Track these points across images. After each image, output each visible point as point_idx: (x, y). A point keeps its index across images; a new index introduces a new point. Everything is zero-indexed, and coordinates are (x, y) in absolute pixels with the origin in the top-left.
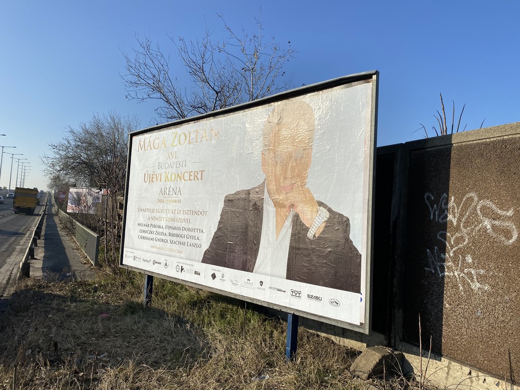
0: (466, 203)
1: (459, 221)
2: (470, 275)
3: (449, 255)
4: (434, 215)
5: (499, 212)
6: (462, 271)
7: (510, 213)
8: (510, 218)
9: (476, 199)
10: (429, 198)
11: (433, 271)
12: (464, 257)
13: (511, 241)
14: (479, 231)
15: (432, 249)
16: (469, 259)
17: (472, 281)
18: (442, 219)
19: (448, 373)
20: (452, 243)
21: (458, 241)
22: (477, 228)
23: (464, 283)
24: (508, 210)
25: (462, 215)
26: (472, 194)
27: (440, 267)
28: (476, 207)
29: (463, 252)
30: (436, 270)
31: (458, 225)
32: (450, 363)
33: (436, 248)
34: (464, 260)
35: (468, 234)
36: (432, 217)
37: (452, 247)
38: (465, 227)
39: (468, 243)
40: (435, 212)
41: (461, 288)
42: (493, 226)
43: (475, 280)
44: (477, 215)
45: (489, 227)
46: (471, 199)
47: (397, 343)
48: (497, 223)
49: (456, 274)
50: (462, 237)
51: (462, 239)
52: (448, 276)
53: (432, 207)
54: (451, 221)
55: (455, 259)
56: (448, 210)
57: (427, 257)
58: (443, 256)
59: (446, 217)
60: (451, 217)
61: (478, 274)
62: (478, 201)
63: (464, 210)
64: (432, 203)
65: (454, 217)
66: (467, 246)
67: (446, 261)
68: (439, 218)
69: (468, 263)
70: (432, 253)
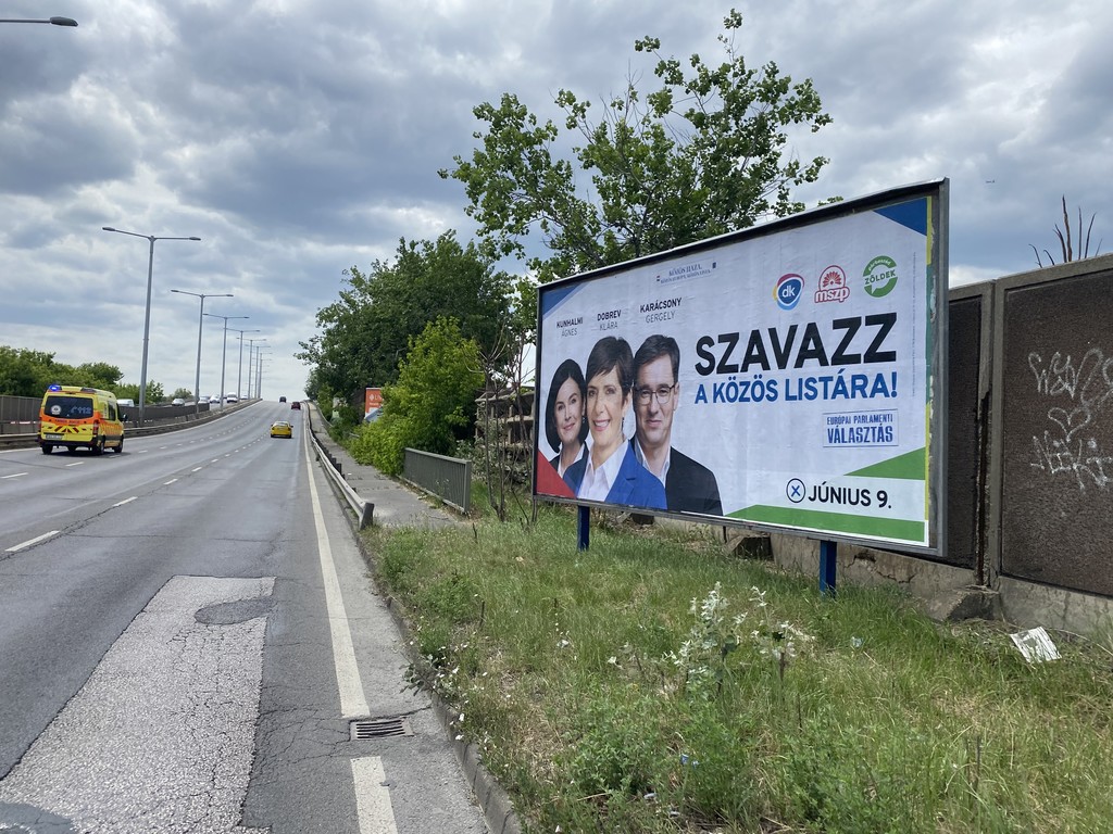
0: (1087, 363)
1: (1078, 390)
2: (1094, 466)
3: (1065, 441)
4: (1043, 384)
6: (1083, 462)
9: (1101, 356)
10: (1034, 360)
11: (1043, 467)
12: (1085, 442)
14: (1106, 402)
15: (1040, 436)
16: (1093, 444)
17: (1098, 475)
18: (1057, 388)
20: (1069, 423)
21: (1075, 422)
22: (1103, 399)
23: (1086, 478)
25: (1082, 382)
26: (1095, 351)
27: (1052, 460)
28: (1101, 368)
29: (1083, 435)
30: (1046, 465)
31: (1077, 396)
32: (1068, 596)
33: (1046, 432)
34: (1085, 447)
35: (1091, 408)
36: (1039, 389)
37: (1069, 429)
38: (1086, 398)
39: (1092, 421)
40: (1043, 381)
41: (1082, 486)
43: (1102, 472)
44: (1102, 379)
46: (1095, 357)
47: (992, 579)
49: (1075, 468)
50: (1083, 413)
51: (1082, 416)
52: (1064, 472)
53: (1040, 374)
54: (1066, 392)
55: (1073, 447)
56: (1063, 375)
57: (1033, 448)
58: (1056, 444)
59: (1061, 385)
60: (1066, 386)
61: (1105, 464)
62: (1104, 360)
63: (1085, 374)
64: (1040, 367)
65: (1071, 385)
66: (1089, 426)
67: (1061, 449)
68: (1049, 388)
69: (1092, 450)
70: (1041, 440)
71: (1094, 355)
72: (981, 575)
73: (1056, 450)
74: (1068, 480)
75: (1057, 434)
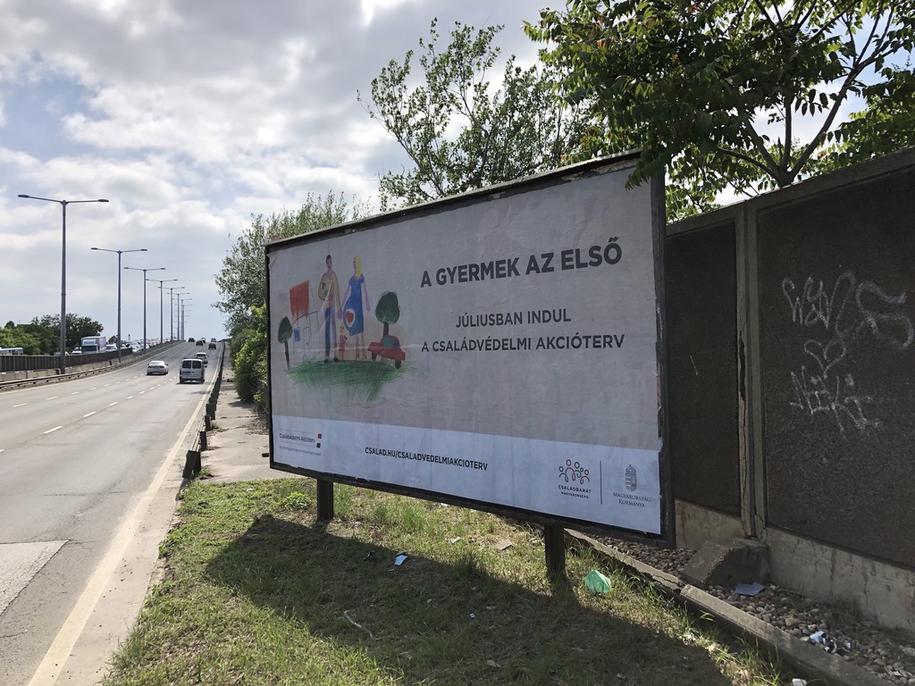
0: (839, 289)
1: (832, 320)
2: (852, 406)
3: (823, 378)
4: (798, 314)
5: (887, 298)
6: (841, 400)
7: (902, 299)
8: (902, 306)
9: (853, 281)
10: (788, 286)
11: (802, 407)
12: (842, 379)
13: (905, 344)
14: (861, 333)
15: (798, 372)
16: (851, 381)
17: (857, 416)
18: (811, 319)
19: (832, 570)
20: (825, 357)
22: (858, 329)
23: (845, 419)
24: (898, 295)
25: (835, 311)
26: (848, 274)
27: (811, 399)
28: (854, 293)
29: (840, 370)
30: (805, 404)
31: (832, 326)
32: (834, 554)
33: (803, 368)
34: (843, 382)
35: (846, 340)
36: (794, 319)
37: (825, 364)
38: (841, 329)
39: (847, 355)
40: (798, 310)
41: (842, 429)
42: (879, 323)
43: (861, 414)
44: (856, 306)
45: (874, 325)
46: (846, 282)
47: (759, 531)
48: (884, 317)
49: (833, 408)
50: (838, 345)
51: (837, 349)
52: (822, 412)
53: (794, 302)
54: (821, 322)
55: (830, 384)
56: (816, 303)
57: (791, 385)
58: (814, 381)
59: (814, 315)
60: (820, 315)
61: (863, 404)
62: (857, 285)
63: (838, 301)
64: (793, 295)
65: (825, 314)
66: (846, 360)
67: (819, 387)
68: (804, 318)
69: (849, 388)
70: (799, 377)
71: (846, 279)
73: (814, 388)
74: (827, 422)
75: (814, 370)
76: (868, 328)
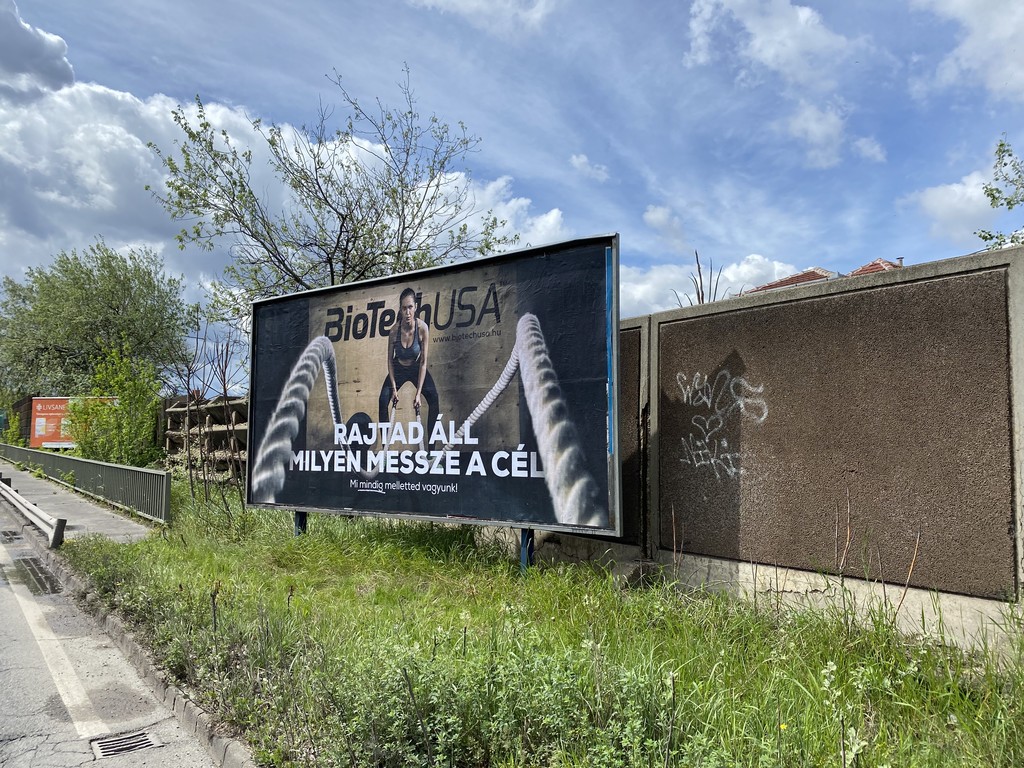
0: (719, 382)
1: (713, 403)
2: (725, 460)
3: (705, 441)
4: (688, 397)
5: (751, 389)
6: (718, 457)
7: (760, 389)
8: (760, 394)
9: (729, 376)
10: (681, 378)
11: (689, 462)
12: (719, 442)
13: (762, 419)
14: (733, 411)
15: (687, 438)
16: (725, 444)
17: (729, 467)
18: (698, 401)
19: (708, 574)
20: (707, 427)
21: (712, 426)
22: (731, 409)
23: (722, 471)
24: (758, 387)
25: (715, 396)
26: (725, 372)
27: (696, 456)
28: (729, 385)
29: (718, 436)
30: (692, 460)
31: (713, 406)
32: (710, 562)
33: (691, 435)
34: (720, 445)
35: (723, 416)
36: (685, 401)
37: (707, 432)
38: (719, 408)
39: (724, 425)
40: (688, 394)
41: (718, 476)
42: (746, 405)
43: (731, 465)
44: (730, 393)
45: (742, 406)
46: (724, 376)
47: (654, 553)
48: (749, 401)
49: (712, 462)
50: (717, 419)
51: (717, 422)
52: (705, 465)
53: (685, 389)
54: (705, 403)
55: (710, 445)
56: (702, 390)
57: (682, 447)
58: (699, 444)
59: (701, 398)
60: (705, 398)
61: (733, 458)
62: (731, 379)
63: (718, 389)
64: (685, 384)
65: (708, 398)
66: (722, 429)
67: (702, 448)
68: (692, 400)
69: (724, 448)
70: (688, 441)
71: (724, 375)
72: (645, 550)
73: (698, 448)
74: (707, 471)
75: (699, 436)
76: (738, 407)
